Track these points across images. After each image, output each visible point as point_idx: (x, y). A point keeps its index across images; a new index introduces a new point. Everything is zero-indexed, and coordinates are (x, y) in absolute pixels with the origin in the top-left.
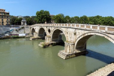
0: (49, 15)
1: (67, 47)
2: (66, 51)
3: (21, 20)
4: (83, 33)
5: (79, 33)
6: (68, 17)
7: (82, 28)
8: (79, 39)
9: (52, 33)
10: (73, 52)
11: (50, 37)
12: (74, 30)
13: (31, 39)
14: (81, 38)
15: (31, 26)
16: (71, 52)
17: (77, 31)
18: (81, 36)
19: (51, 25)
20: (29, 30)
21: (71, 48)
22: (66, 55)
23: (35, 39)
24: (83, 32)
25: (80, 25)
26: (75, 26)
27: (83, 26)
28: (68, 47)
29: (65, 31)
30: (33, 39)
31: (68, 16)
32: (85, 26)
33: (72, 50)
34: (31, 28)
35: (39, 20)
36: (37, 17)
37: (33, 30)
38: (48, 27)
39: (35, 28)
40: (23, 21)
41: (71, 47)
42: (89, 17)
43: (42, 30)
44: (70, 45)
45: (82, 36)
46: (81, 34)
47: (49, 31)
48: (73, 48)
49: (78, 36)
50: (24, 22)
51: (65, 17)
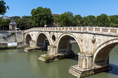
0: (50, 14)
1: (82, 60)
2: (81, 67)
3: (9, 23)
4: (106, 41)
5: (100, 40)
6: (79, 17)
7: (105, 33)
8: (100, 49)
9: (58, 41)
10: (91, 67)
11: (55, 47)
12: (93, 35)
13: (26, 50)
14: (102, 47)
15: (25, 31)
16: (87, 68)
17: (97, 37)
18: (103, 44)
19: (57, 29)
20: (23, 37)
21: (88, 62)
22: (81, 71)
23: (32, 50)
24: (106, 39)
25: (101, 28)
26: (94, 30)
27: (107, 30)
28: (84, 60)
29: (78, 38)
30: (29, 50)
31: (79, 15)
32: (109, 30)
33: (89, 65)
34: (24, 34)
35: (36, 22)
36: (33, 17)
37: (29, 38)
38: (52, 33)
39: (30, 34)
40: (11, 23)
41: (88, 60)
42: (110, 16)
43: (42, 37)
44: (87, 58)
45: (105, 45)
46: (102, 42)
47: (54, 38)
48: (90, 62)
49: (98, 45)
50: (13, 26)
51: (74, 16)
